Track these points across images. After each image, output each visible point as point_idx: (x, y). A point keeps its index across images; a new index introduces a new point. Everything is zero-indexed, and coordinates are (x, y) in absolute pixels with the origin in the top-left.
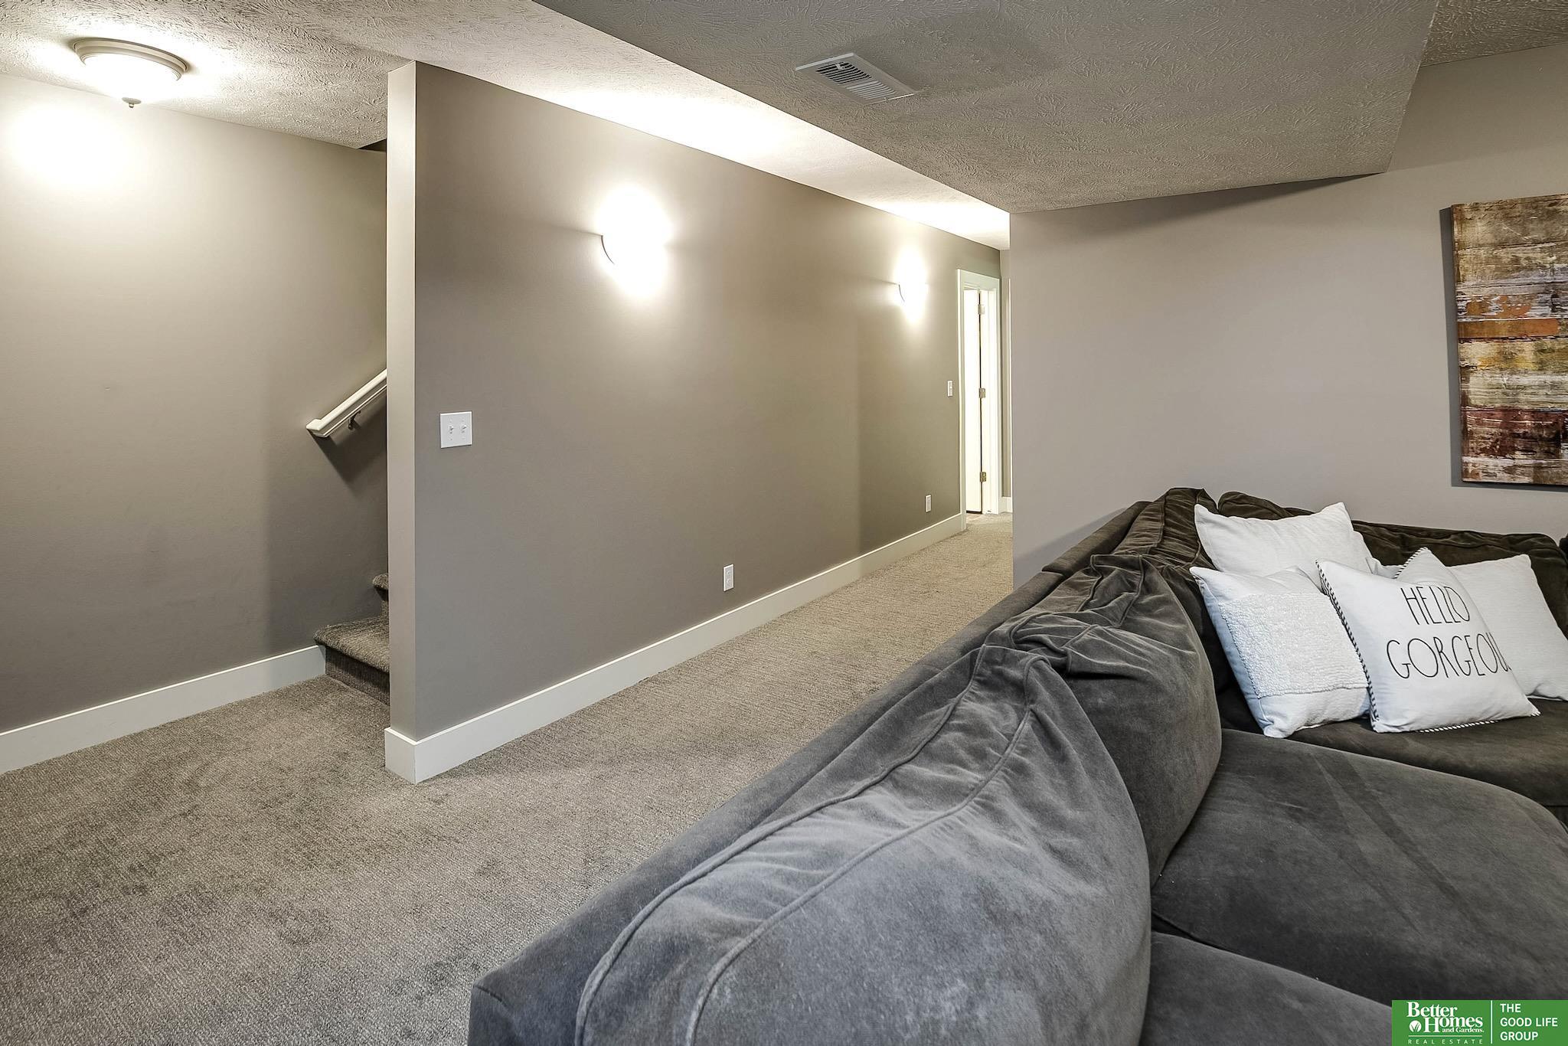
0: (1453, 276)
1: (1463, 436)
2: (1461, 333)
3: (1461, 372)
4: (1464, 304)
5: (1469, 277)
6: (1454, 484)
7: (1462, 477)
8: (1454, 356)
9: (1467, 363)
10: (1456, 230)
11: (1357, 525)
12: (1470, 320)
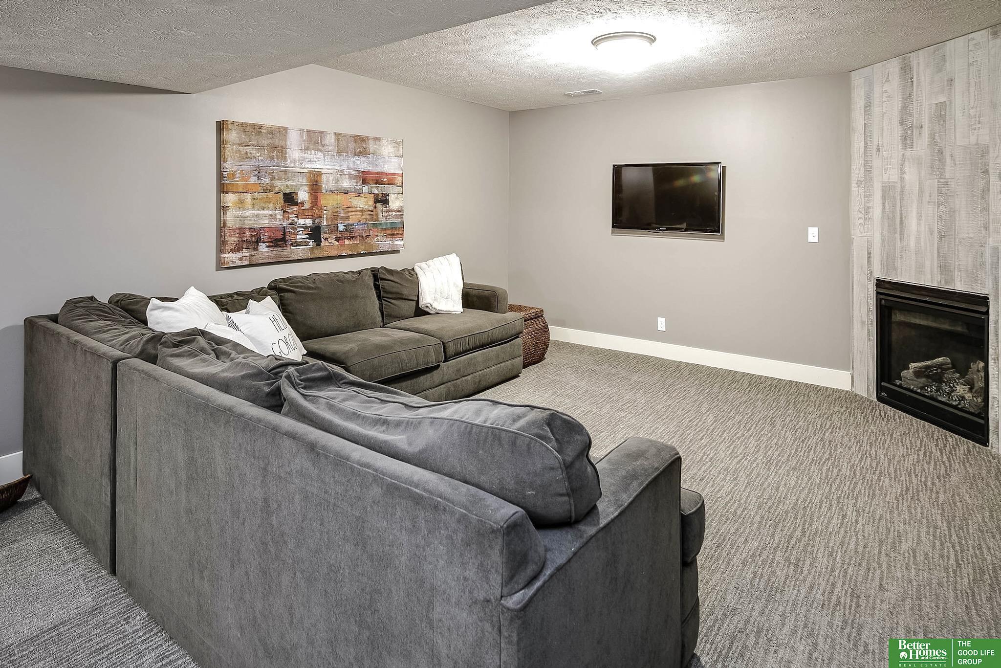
0: (220, 157)
1: (221, 244)
2: (222, 189)
3: (222, 209)
4: (226, 173)
5: (229, 159)
6: (217, 270)
7: (221, 266)
8: (219, 200)
9: (226, 205)
10: (225, 134)
11: (210, 298)
12: (228, 182)
